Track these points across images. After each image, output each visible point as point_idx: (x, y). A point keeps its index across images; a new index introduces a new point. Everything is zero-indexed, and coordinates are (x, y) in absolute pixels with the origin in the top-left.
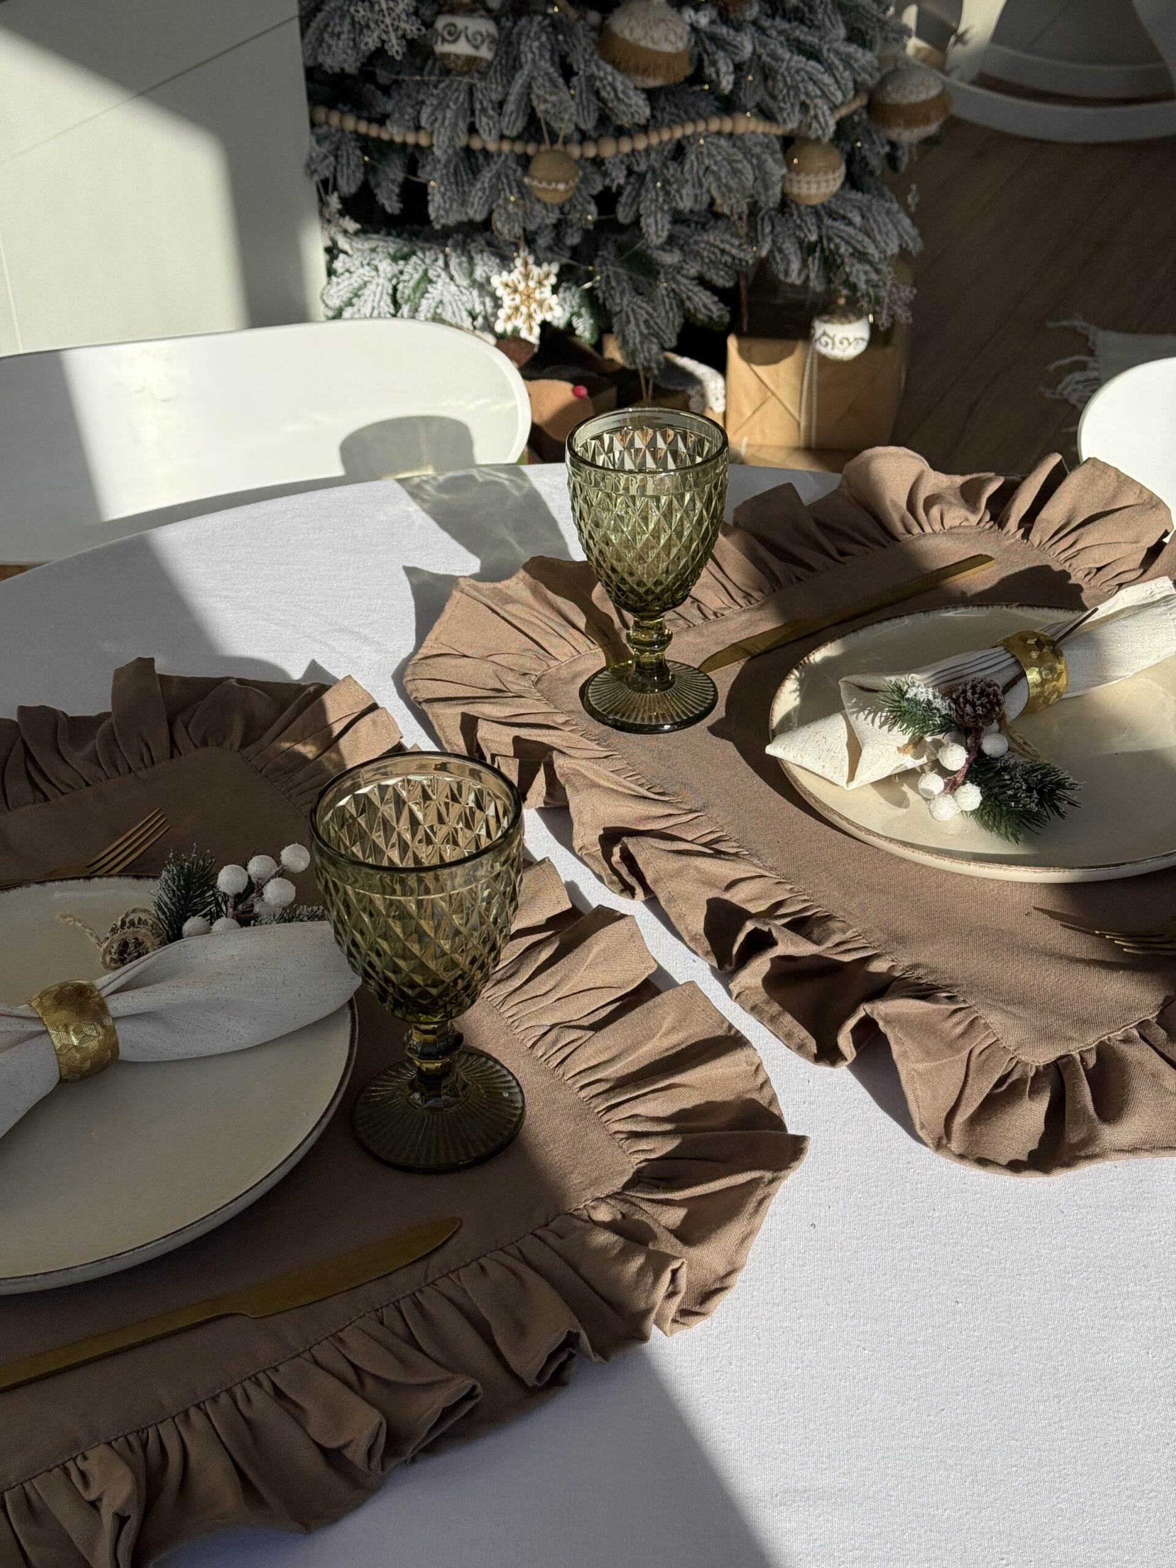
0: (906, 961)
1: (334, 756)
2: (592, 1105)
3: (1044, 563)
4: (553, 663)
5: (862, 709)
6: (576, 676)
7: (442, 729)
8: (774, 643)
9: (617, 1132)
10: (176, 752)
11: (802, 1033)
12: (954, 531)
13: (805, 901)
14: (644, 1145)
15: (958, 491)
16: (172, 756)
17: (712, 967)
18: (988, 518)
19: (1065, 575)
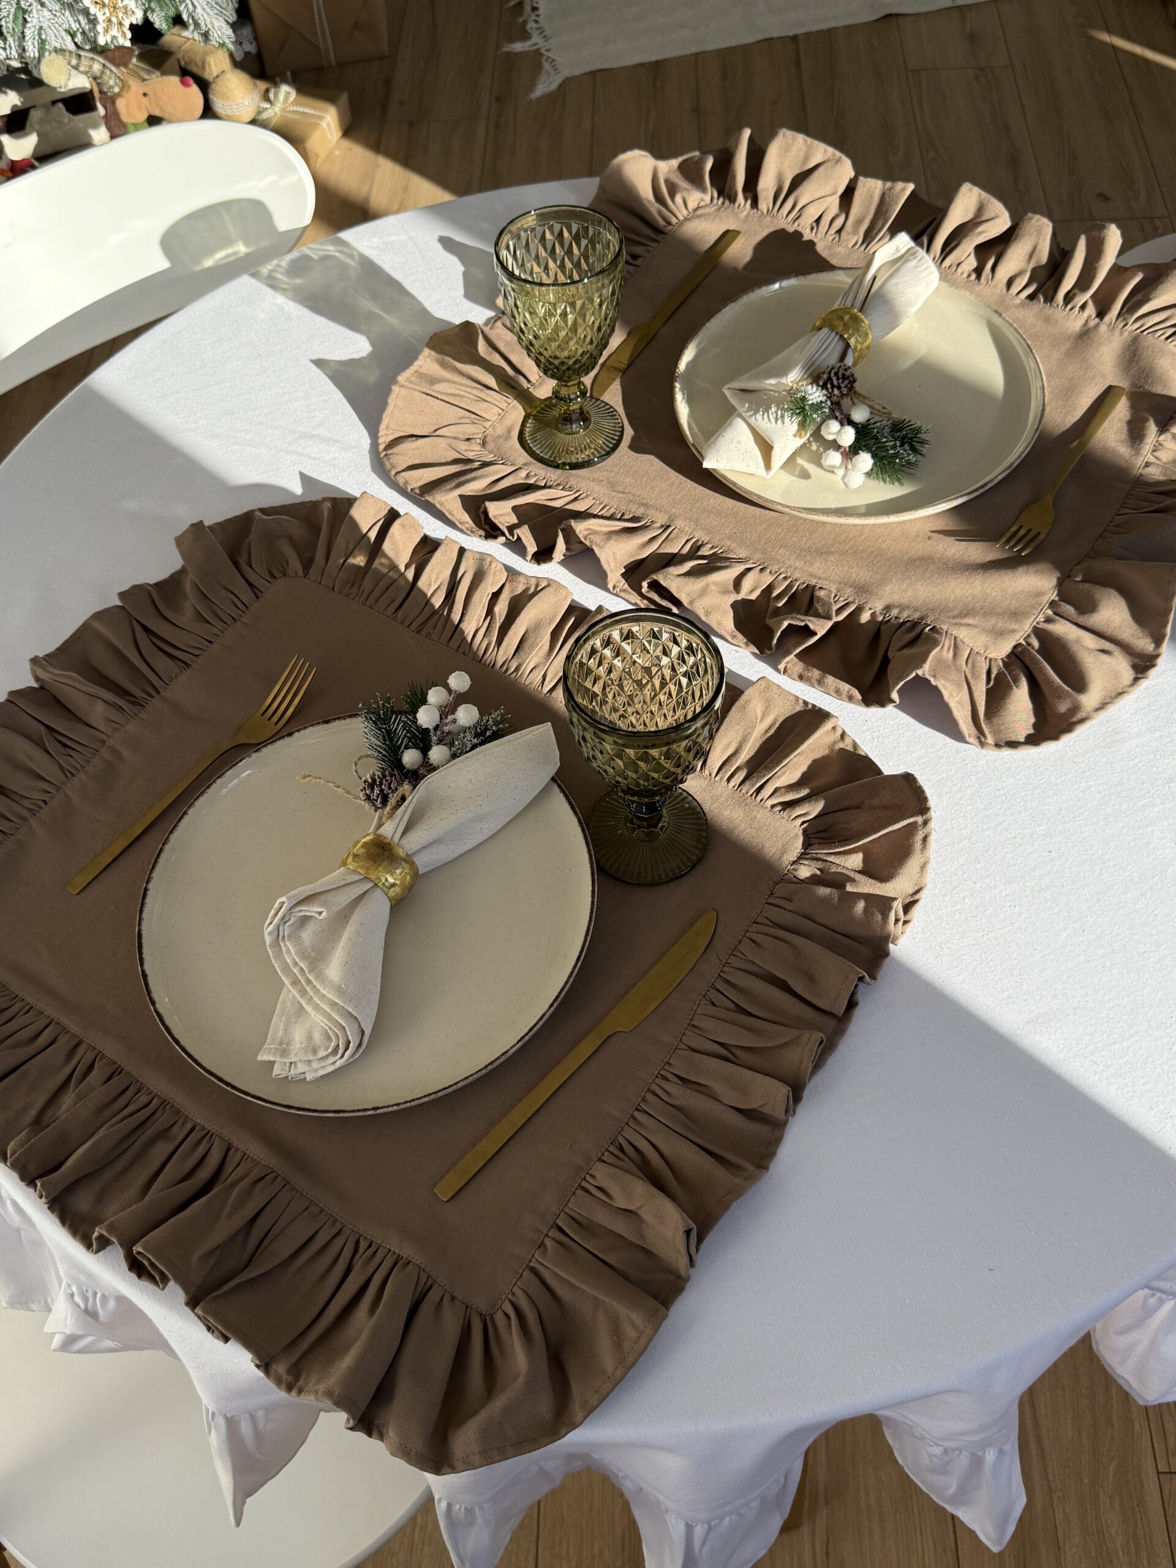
0: (879, 606)
1: (383, 560)
2: (744, 791)
3: (779, 227)
4: (487, 424)
5: (756, 412)
6: (509, 431)
7: (451, 514)
8: (631, 356)
9: (773, 806)
10: (259, 593)
11: (846, 687)
12: (699, 212)
13: (785, 578)
14: (799, 811)
15: (678, 173)
16: (258, 597)
17: (753, 654)
18: (716, 195)
19: (798, 234)
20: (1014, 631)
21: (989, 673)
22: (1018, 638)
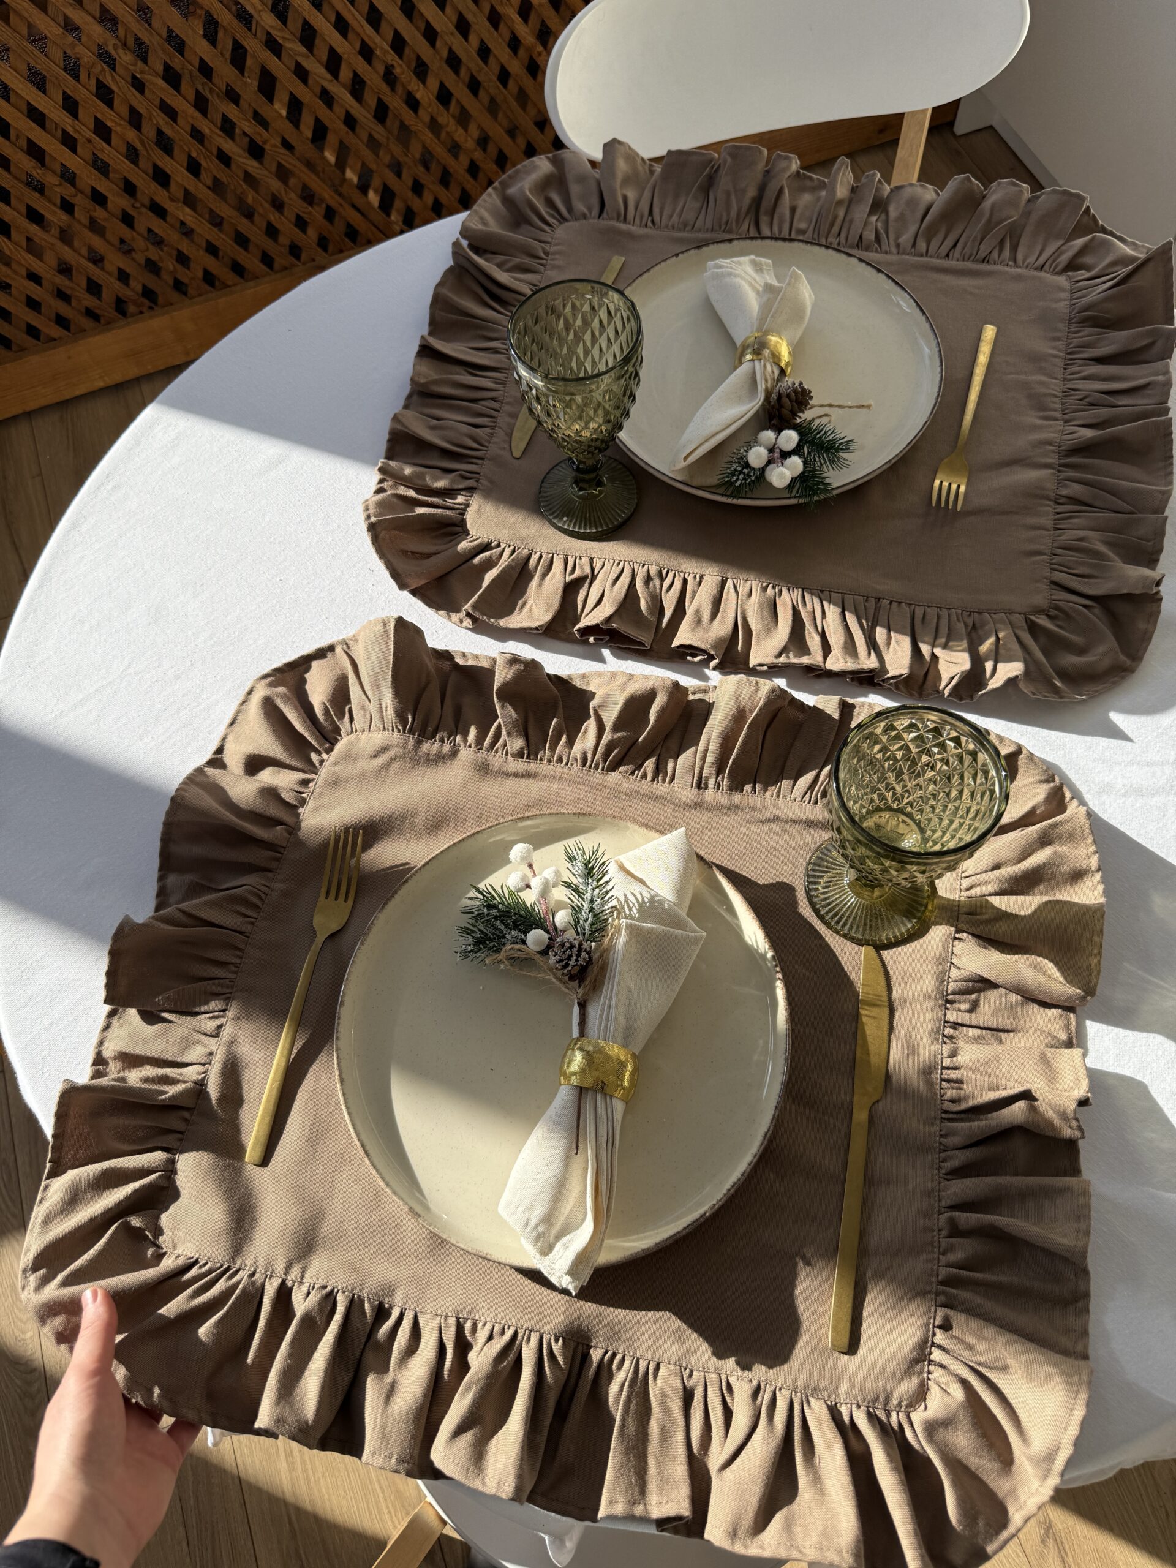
18: (907, 1432)
19: (745, 1366)
20: (335, 764)
21: (352, 719)
22: (330, 759)
